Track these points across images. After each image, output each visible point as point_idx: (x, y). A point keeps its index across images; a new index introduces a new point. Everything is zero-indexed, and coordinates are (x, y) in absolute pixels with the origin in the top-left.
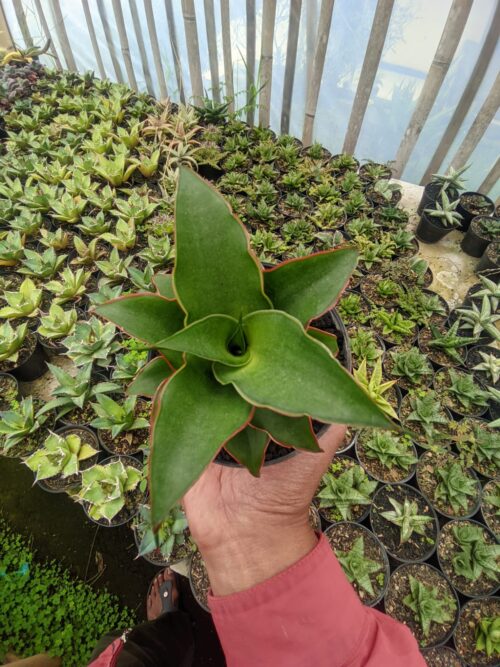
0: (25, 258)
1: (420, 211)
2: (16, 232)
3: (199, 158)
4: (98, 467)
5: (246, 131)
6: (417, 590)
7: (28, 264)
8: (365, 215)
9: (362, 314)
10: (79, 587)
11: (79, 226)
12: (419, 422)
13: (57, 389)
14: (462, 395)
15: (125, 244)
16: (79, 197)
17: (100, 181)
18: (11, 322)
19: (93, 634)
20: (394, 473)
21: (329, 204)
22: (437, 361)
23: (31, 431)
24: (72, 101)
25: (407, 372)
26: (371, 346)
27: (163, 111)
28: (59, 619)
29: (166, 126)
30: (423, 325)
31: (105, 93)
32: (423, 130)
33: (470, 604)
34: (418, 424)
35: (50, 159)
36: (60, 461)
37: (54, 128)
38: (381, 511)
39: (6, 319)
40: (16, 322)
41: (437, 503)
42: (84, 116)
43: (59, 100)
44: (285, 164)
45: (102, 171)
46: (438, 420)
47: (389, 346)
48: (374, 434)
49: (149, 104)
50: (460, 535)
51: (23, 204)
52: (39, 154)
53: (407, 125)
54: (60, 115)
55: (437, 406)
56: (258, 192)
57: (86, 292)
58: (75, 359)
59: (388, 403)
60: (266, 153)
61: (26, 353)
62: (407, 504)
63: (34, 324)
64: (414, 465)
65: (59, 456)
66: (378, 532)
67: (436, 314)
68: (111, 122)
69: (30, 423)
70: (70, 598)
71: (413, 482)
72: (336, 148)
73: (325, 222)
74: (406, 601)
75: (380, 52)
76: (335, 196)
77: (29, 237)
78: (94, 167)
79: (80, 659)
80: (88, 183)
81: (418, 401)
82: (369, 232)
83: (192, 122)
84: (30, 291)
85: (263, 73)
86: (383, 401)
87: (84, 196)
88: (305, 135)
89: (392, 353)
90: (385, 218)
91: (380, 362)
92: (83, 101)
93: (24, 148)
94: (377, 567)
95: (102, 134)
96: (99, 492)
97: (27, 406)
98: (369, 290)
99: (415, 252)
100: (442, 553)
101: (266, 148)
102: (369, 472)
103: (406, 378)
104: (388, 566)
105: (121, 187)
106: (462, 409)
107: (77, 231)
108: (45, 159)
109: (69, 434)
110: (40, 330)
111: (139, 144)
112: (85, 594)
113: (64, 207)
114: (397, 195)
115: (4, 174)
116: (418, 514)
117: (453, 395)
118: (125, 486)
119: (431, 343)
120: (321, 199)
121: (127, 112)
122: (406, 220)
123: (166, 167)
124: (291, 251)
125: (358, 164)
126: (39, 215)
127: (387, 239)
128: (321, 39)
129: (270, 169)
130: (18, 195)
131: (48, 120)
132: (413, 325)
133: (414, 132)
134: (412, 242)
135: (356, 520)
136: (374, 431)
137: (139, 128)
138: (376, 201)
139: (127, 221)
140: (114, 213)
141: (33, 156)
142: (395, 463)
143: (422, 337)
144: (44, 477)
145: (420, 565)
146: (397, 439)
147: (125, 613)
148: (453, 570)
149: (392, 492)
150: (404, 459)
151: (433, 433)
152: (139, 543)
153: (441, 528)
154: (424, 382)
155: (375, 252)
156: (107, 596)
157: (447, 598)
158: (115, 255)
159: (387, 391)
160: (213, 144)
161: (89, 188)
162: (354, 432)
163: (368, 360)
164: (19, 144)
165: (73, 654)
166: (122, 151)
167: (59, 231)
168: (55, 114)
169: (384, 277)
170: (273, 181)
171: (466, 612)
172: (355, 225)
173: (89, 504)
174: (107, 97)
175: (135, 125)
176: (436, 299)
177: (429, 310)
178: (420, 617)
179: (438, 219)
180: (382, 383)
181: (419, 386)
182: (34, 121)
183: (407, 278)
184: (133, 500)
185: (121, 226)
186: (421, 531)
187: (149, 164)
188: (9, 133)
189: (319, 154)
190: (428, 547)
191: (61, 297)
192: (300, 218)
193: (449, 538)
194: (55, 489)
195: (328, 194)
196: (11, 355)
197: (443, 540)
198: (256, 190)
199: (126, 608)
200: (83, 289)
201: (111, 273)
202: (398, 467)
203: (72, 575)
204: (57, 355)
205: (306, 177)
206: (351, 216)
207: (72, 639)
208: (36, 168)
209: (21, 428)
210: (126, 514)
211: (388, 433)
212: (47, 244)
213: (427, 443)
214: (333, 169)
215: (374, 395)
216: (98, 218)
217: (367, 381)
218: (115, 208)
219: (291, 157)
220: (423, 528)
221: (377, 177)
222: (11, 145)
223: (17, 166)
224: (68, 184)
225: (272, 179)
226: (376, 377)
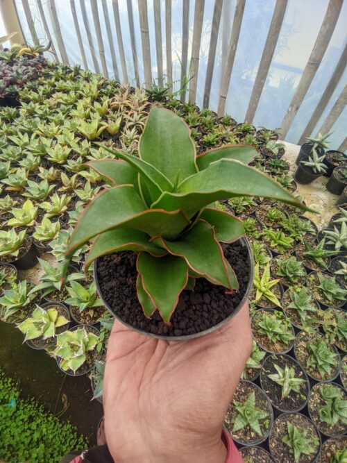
0: (28, 186)
1: (297, 162)
2: (23, 169)
4: (68, 332)
5: (180, 106)
6: (293, 432)
7: (30, 190)
8: (259, 164)
9: (257, 232)
10: (50, 419)
11: (65, 166)
12: (296, 310)
13: (43, 276)
14: (327, 292)
15: (95, 179)
16: (66, 146)
17: (81, 136)
18: (15, 229)
19: (59, 452)
20: (278, 346)
22: (309, 267)
23: (24, 305)
24: (65, 84)
25: (288, 274)
26: (262, 254)
27: (124, 92)
28: (35, 439)
29: (126, 102)
30: (299, 241)
31: (87, 79)
32: (300, 109)
33: (329, 441)
34: (295, 311)
35: (48, 121)
36: (42, 327)
37: (52, 101)
38: (268, 373)
39: (12, 227)
40: (19, 229)
41: (308, 370)
42: (72, 94)
43: (56, 83)
44: (206, 128)
45: (82, 130)
46: (310, 309)
47: (275, 255)
48: (264, 317)
49: (116, 87)
50: (324, 393)
51: (28, 150)
52: (41, 118)
53: (289, 104)
54: (57, 93)
55: (309, 299)
57: (67, 210)
58: (57, 256)
59: (274, 296)
60: (193, 121)
61: (24, 250)
62: (287, 369)
63: (31, 231)
64: (292, 341)
65: (42, 323)
66: (266, 389)
67: (308, 233)
68: (90, 98)
69: (23, 299)
70: (44, 426)
71: (291, 353)
72: (240, 118)
74: (284, 439)
75: (272, 56)
77: (31, 172)
78: (77, 127)
80: (73, 137)
81: (296, 295)
83: (144, 99)
84: (29, 209)
85: (192, 69)
86: (271, 293)
87: (69, 146)
88: (219, 109)
89: (277, 260)
91: (268, 265)
92: (73, 84)
93: (32, 113)
94: (264, 415)
95: (84, 106)
96: (68, 350)
97: (23, 287)
98: (262, 215)
99: (294, 190)
100: (311, 406)
101: (193, 118)
102: (260, 345)
103: (287, 278)
104: (272, 414)
105: (94, 141)
106: (327, 302)
107: (63, 169)
108: (45, 121)
109: (50, 308)
110: (35, 236)
111: (108, 113)
112: (53, 424)
113: (56, 153)
114: (282, 151)
116: (295, 377)
117: (321, 292)
118: (86, 347)
119: (305, 253)
121: (101, 92)
122: (288, 168)
123: (125, 128)
125: (255, 130)
126: (39, 158)
128: (232, 47)
129: (195, 131)
130: (26, 144)
131: (48, 96)
132: (292, 240)
133: (294, 108)
134: (292, 183)
135: (250, 379)
136: (264, 315)
137: (108, 102)
138: (267, 155)
140: (89, 157)
141: (38, 119)
142: (279, 339)
143: (299, 249)
144: (31, 338)
145: (295, 414)
146: (280, 322)
147: (81, 439)
148: (319, 418)
149: (276, 360)
150: (285, 336)
151: (306, 318)
152: (95, 389)
153: (311, 388)
154: (300, 281)
156: (69, 426)
157: (313, 437)
158: (88, 186)
159: (273, 287)
161: (73, 141)
163: (260, 264)
164: (28, 111)
166: (96, 117)
167: (52, 168)
168: (53, 92)
169: (272, 206)
171: (325, 447)
173: (61, 358)
174: (88, 82)
175: (106, 100)
176: (309, 223)
177: (303, 230)
178: (293, 450)
179: (310, 168)
180: (270, 281)
181: (297, 284)
182: (39, 96)
183: (288, 208)
184: (92, 357)
186: (297, 390)
187: (113, 126)
188: (22, 103)
189: (229, 122)
190: (302, 402)
191: (50, 213)
193: (317, 395)
194: (37, 347)
196: (14, 251)
197: (313, 397)
199: (82, 435)
200: (65, 208)
201: (84, 198)
202: (281, 342)
203: (45, 410)
204: (45, 252)
205: (220, 138)
207: (44, 454)
208: (39, 127)
209: (17, 302)
210: (86, 367)
211: (274, 317)
212: (43, 177)
213: (301, 325)
214: (238, 133)
215: (263, 289)
216: (78, 160)
217: (259, 279)
218: (90, 154)
219: (210, 124)
220: (298, 388)
221: (268, 138)
222: (23, 111)
223: (26, 125)
224: (60, 138)
225: (196, 138)
226: (266, 276)
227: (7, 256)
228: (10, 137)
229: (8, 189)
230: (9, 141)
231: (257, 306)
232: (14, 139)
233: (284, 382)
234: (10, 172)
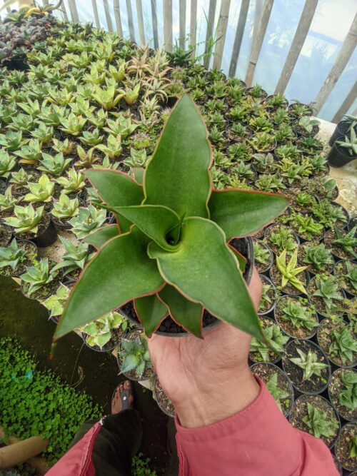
0: (42, 159)
1: (332, 142)
2: (36, 140)
3: (169, 92)
5: (204, 73)
6: (313, 413)
7: (44, 164)
8: (291, 143)
9: (284, 216)
10: (66, 389)
11: (81, 138)
12: (321, 298)
13: (65, 254)
14: (354, 281)
15: (113, 153)
16: (81, 117)
17: (96, 105)
18: (32, 204)
19: (74, 422)
20: (301, 332)
21: (264, 133)
22: (337, 255)
23: (47, 282)
24: (76, 44)
25: (315, 261)
26: (290, 240)
27: (143, 54)
28: (51, 410)
29: (145, 66)
30: (329, 228)
31: (100, 39)
32: (339, 80)
33: (348, 425)
34: (320, 299)
35: (59, 87)
37: (62, 64)
38: (290, 357)
39: (29, 202)
40: (37, 204)
41: (330, 355)
42: (84, 55)
43: (66, 43)
44: (233, 100)
45: (98, 97)
46: (336, 298)
47: (303, 241)
48: (288, 303)
49: (133, 48)
50: (345, 378)
51: (40, 120)
52: (52, 82)
53: (327, 75)
54: (67, 54)
55: (336, 287)
56: (212, 121)
57: (85, 186)
58: (78, 234)
59: (300, 282)
60: (219, 91)
61: (43, 227)
62: (310, 354)
63: (49, 207)
64: (315, 328)
66: (287, 371)
67: (339, 220)
68: (104, 61)
69: (46, 277)
70: (60, 396)
71: (314, 339)
73: (260, 147)
74: (304, 419)
75: (311, 21)
76: (269, 126)
77: (44, 144)
78: (92, 94)
79: (63, 440)
80: (87, 106)
81: (322, 283)
82: (293, 156)
83: (164, 64)
84: (46, 184)
85: (220, 29)
86: (297, 280)
87: (84, 116)
88: (247, 78)
89: (305, 247)
90: (306, 146)
91: (296, 252)
92: (85, 44)
93: (41, 78)
94: (285, 395)
95: (98, 69)
96: (94, 328)
97: (44, 265)
99: (326, 173)
100: (331, 390)
101: (219, 87)
102: (283, 330)
103: (314, 265)
104: (293, 395)
105: (111, 111)
106: (354, 291)
107: (79, 142)
108: (56, 87)
110: (53, 212)
111: (125, 79)
112: (70, 394)
113: (71, 123)
114: (316, 129)
115: (27, 96)
116: (317, 362)
117: (348, 281)
118: (111, 324)
119: (335, 241)
120: (258, 128)
121: (116, 54)
122: (321, 148)
123: (145, 97)
124: (234, 166)
125: (287, 103)
126: (52, 128)
127: (306, 162)
128: (267, 7)
129: (221, 103)
130: (37, 112)
131: (58, 57)
132: (322, 227)
133: (332, 81)
134: (324, 165)
135: (272, 362)
136: (289, 301)
137: (125, 67)
138: (300, 132)
139: (115, 136)
140: (106, 129)
141: (48, 84)
142: (302, 325)
143: (329, 235)
144: (56, 314)
145: (315, 396)
146: (305, 308)
147: (96, 409)
148: (338, 402)
149: (298, 345)
150: (309, 323)
151: (332, 306)
152: (121, 365)
153: (332, 372)
154: (326, 270)
155: (297, 171)
156: (85, 396)
157: (332, 420)
158: (106, 161)
159: (299, 274)
160: (180, 81)
161: (88, 111)
162: (274, 301)
163: (287, 250)
165: (58, 436)
166: (113, 83)
167: (67, 141)
168: (63, 53)
169: (302, 190)
170: (223, 113)
171: (344, 431)
172: (283, 149)
173: (86, 335)
174: (102, 41)
175: (123, 64)
176: (340, 209)
177: (334, 217)
178: (313, 431)
179: (346, 149)
180: (296, 267)
181: (322, 272)
182: (49, 58)
183: (319, 192)
184: (117, 335)
185: (111, 139)
186: (318, 374)
187: (132, 94)
188: (30, 66)
189: (258, 94)
190: (322, 385)
191: (67, 189)
192: (242, 142)
193: (337, 380)
195: (263, 125)
196: (33, 228)
197: (333, 381)
198: (210, 118)
199: (97, 405)
200: (83, 184)
202: (304, 328)
203: (62, 381)
204: (63, 230)
205: (248, 111)
206: (280, 143)
207: (59, 425)
208: (50, 93)
209: (40, 279)
210: (111, 344)
211: (298, 303)
212: (57, 150)
213: (326, 312)
214: (268, 106)
215: (290, 275)
216: (94, 133)
217: (285, 266)
218: (107, 126)
219: (238, 95)
220: (320, 372)
221: (301, 114)
222: (31, 75)
223: (36, 90)
224: (73, 105)
225: (222, 111)
226: (292, 262)
227: (26, 233)
228: (20, 104)
229: (21, 161)
230: (19, 108)
231: (281, 292)
232: (23, 106)
233: (306, 366)
234: (23, 143)
